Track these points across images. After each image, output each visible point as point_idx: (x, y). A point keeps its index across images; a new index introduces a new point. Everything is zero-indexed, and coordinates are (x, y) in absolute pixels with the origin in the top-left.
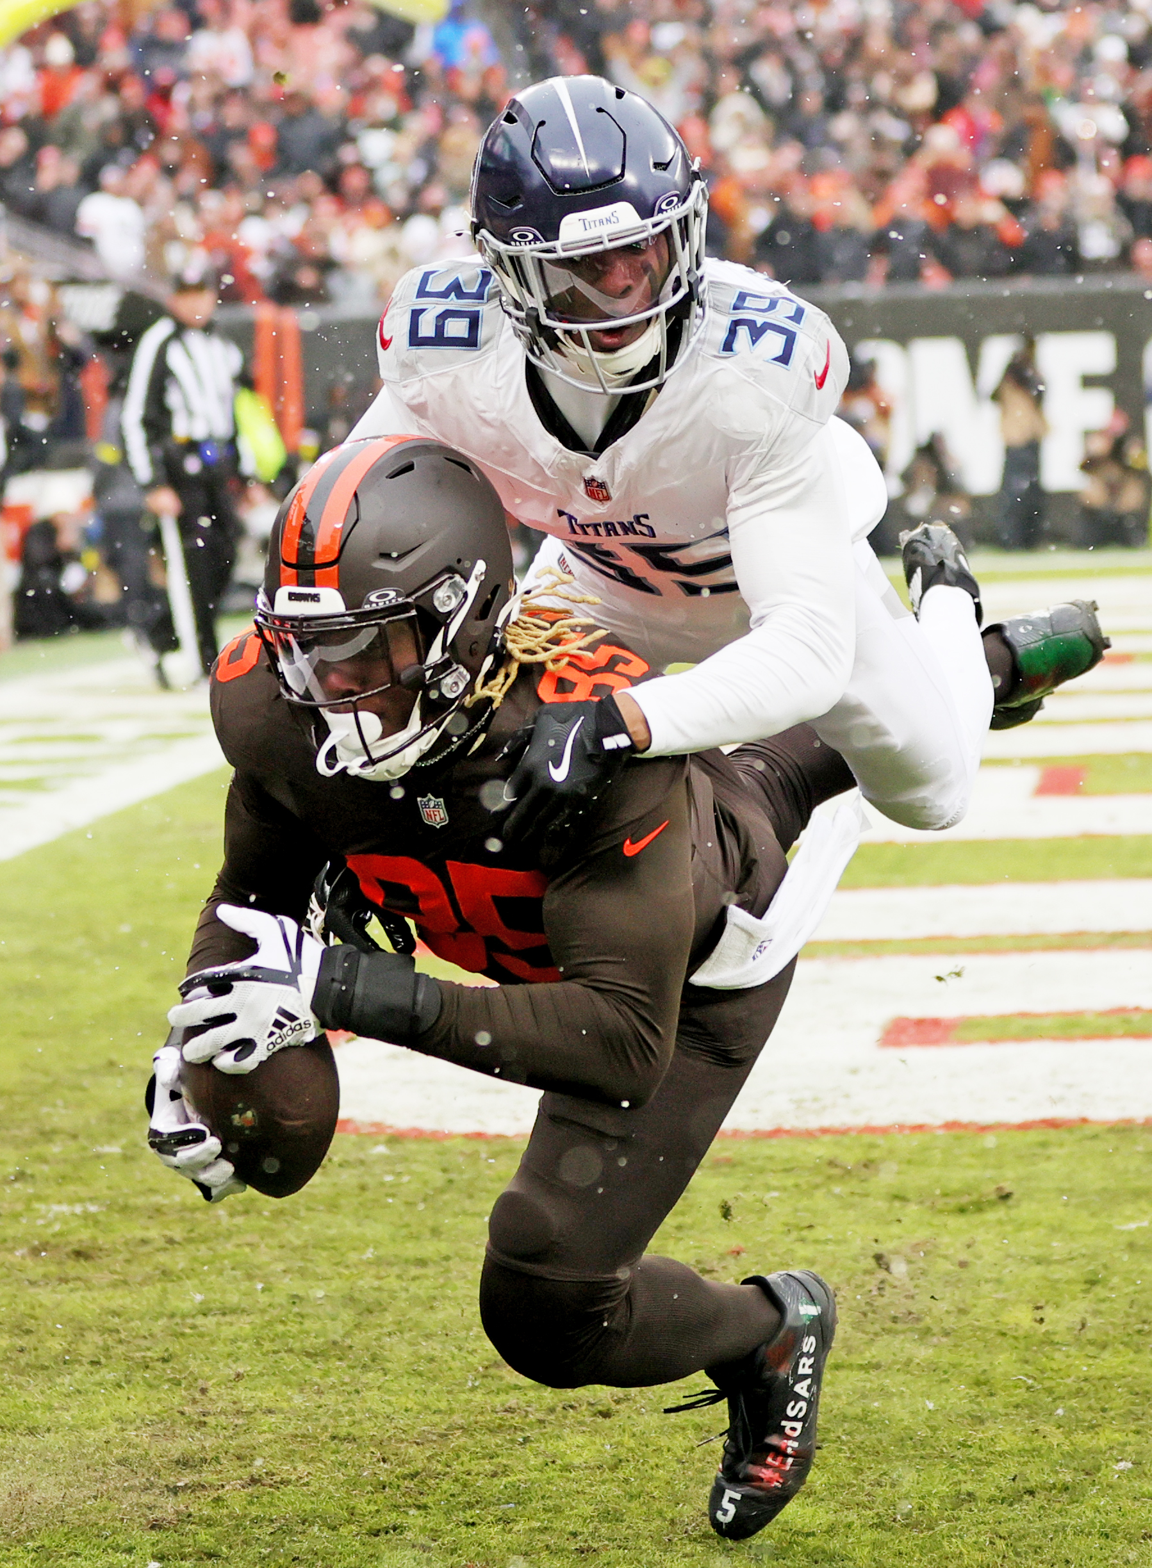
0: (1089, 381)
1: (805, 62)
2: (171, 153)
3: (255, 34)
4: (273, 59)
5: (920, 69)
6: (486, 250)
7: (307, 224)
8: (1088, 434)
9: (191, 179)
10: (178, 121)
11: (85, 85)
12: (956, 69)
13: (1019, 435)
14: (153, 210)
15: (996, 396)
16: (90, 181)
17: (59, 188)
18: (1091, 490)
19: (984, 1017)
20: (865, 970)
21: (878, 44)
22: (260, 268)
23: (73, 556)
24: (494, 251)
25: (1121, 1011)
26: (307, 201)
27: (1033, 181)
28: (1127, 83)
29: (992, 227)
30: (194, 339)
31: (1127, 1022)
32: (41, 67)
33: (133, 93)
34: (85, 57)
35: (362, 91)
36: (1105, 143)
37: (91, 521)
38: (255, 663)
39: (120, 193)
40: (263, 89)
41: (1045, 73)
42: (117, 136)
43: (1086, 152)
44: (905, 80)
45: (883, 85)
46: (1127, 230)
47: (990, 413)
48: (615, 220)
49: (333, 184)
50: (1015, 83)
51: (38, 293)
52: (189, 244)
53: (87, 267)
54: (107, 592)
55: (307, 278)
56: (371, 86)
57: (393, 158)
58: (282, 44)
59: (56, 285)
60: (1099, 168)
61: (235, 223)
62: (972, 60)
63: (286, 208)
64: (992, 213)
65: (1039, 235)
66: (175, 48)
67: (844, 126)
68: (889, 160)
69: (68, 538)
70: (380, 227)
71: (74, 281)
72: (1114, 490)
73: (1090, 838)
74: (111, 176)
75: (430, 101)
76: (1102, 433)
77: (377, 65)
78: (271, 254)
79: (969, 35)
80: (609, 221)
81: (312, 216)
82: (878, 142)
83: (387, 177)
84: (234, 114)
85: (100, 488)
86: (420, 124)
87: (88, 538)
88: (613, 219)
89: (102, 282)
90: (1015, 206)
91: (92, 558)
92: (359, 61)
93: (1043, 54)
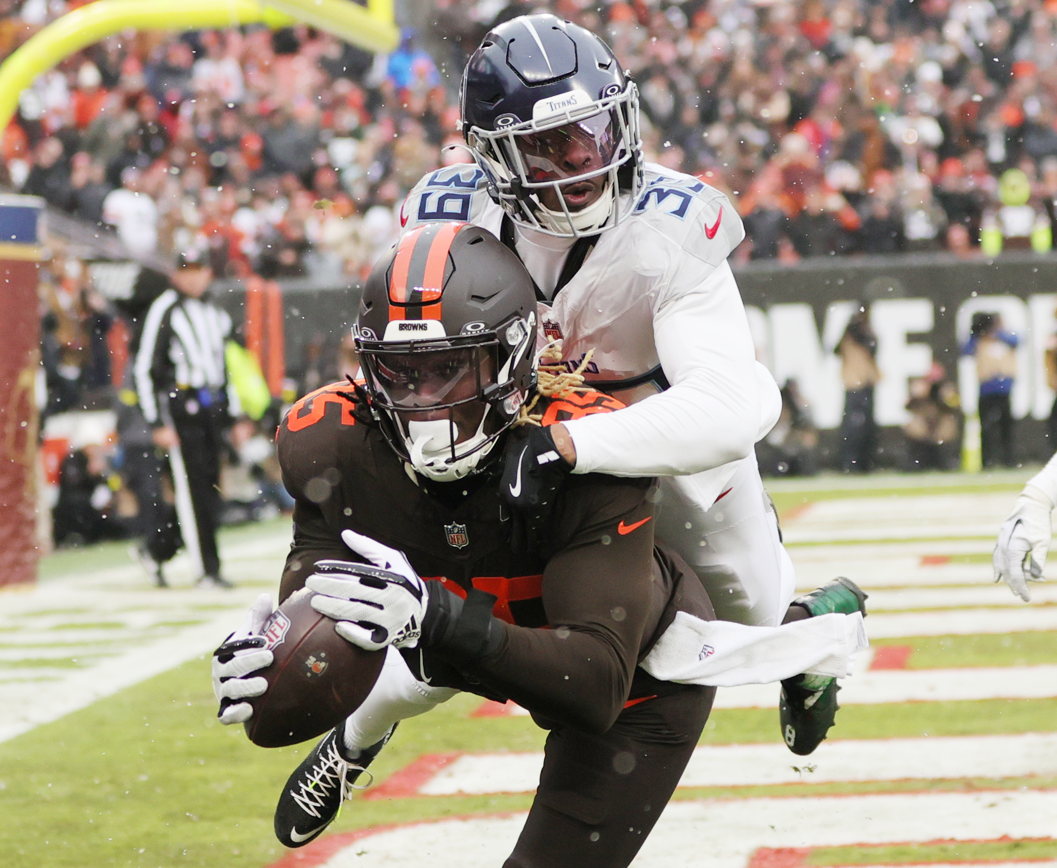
0: (913, 338)
1: (685, 83)
2: (178, 156)
3: (244, 61)
4: (259, 81)
5: (777, 88)
6: (476, 141)
7: (286, 214)
8: (911, 380)
9: (195, 177)
10: (185, 131)
11: (110, 103)
12: (806, 89)
13: (857, 383)
14: (164, 205)
15: (838, 350)
16: (114, 180)
17: (89, 184)
18: (915, 425)
19: (829, 847)
20: (734, 810)
21: (743, 68)
22: (250, 248)
23: (100, 480)
24: (483, 139)
25: (940, 841)
26: (287, 194)
27: (868, 178)
28: (943, 100)
29: (835, 215)
30: (193, 307)
31: (944, 850)
32: (74, 88)
33: (149, 108)
34: (109, 80)
35: (332, 106)
36: (924, 148)
37: (115, 451)
38: (323, 415)
39: (140, 190)
40: (252, 107)
41: (877, 91)
42: (135, 143)
43: (909, 154)
44: (764, 97)
45: (747, 101)
46: (942, 217)
47: (833, 364)
48: (574, 102)
49: (308, 181)
50: (853, 99)
51: (72, 269)
52: (193, 230)
53: (112, 249)
54: (128, 508)
55: (288, 257)
56: (337, 103)
57: (356, 161)
58: (267, 70)
59: (87, 263)
60: (920, 167)
61: (229, 213)
62: (819, 82)
63: (271, 200)
64: (835, 203)
65: (872, 222)
66: (180, 73)
67: (716, 134)
68: (754, 160)
69: (97, 465)
70: (345, 216)
71: (103, 259)
72: (932, 425)
73: (915, 703)
74: (130, 175)
75: (384, 115)
76: (924, 379)
77: (344, 87)
78: (259, 238)
79: (816, 61)
80: (569, 102)
81: (292, 207)
82: (743, 148)
83: (351, 176)
84: (229, 126)
85: (122, 426)
86: (377, 134)
87: (112, 465)
88: (572, 101)
89: (123, 261)
90: (853, 198)
91: (116, 481)
92: (328, 84)
93: (874, 76)
